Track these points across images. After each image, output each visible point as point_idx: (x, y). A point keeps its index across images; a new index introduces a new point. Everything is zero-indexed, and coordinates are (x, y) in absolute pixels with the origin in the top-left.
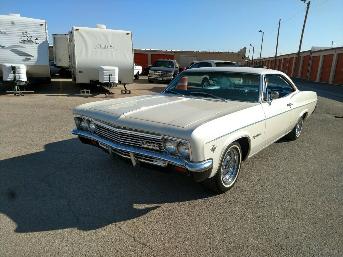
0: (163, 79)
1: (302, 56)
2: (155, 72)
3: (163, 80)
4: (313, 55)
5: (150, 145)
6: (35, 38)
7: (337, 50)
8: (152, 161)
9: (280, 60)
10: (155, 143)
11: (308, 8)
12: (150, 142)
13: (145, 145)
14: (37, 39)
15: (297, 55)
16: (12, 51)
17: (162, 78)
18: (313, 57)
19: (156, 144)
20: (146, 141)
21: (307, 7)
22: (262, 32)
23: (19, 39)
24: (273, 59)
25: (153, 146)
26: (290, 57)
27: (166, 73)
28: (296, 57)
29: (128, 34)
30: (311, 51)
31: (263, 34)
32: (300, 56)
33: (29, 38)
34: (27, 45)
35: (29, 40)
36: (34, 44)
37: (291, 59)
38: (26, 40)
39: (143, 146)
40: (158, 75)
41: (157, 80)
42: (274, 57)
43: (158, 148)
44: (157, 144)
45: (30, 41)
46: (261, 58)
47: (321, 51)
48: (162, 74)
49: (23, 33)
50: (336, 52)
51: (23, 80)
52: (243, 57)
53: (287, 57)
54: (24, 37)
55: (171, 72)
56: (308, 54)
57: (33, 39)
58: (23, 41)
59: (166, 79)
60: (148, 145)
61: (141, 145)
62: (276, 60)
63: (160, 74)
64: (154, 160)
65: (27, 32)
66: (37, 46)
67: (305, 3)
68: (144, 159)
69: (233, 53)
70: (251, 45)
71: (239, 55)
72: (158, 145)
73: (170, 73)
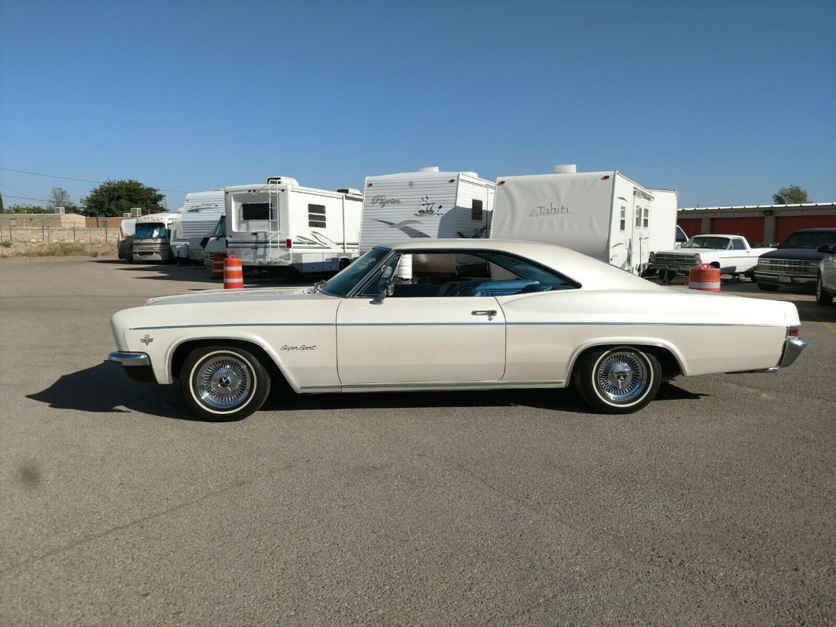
0: (795, 279)
2: (772, 262)
3: (793, 283)
6: (438, 206)
14: (440, 207)
16: (402, 229)
17: (792, 277)
23: (414, 210)
27: (806, 264)
29: (606, 177)
33: (430, 206)
34: (425, 219)
35: (429, 209)
36: (436, 215)
38: (425, 210)
40: (780, 269)
41: (776, 281)
45: (431, 212)
48: (793, 266)
49: (423, 199)
51: (405, 277)
54: (423, 205)
57: (435, 209)
58: (420, 212)
63: (787, 266)
65: (428, 196)
66: (440, 219)
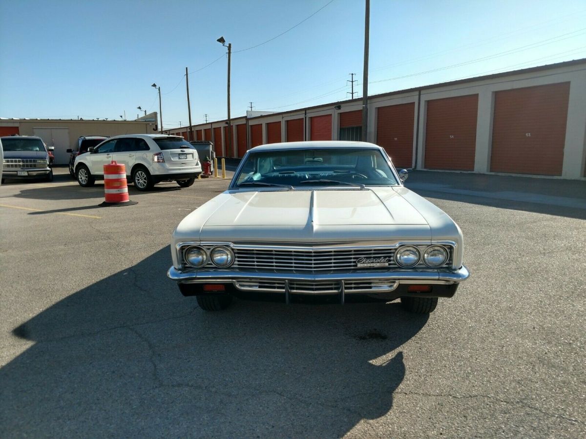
0: (29, 173)
1: (234, 124)
3: (29, 176)
4: (251, 123)
5: (373, 263)
7: (284, 115)
8: (370, 287)
9: (199, 132)
10: (380, 257)
11: (229, 53)
12: (370, 258)
13: (364, 263)
15: (227, 123)
17: (28, 171)
18: (251, 126)
19: (383, 258)
20: (365, 257)
21: (228, 51)
22: (157, 87)
24: (185, 130)
25: (378, 262)
26: (214, 126)
27: (34, 162)
28: (225, 127)
30: (246, 117)
31: (159, 90)
32: (232, 124)
37: (217, 130)
39: (359, 265)
40: (16, 166)
41: (16, 176)
42: (187, 127)
43: (387, 264)
44: (385, 257)
46: (163, 130)
47: (262, 117)
48: (25, 163)
50: (283, 118)
52: (155, 128)
53: (209, 127)
55: (43, 158)
56: (244, 122)
59: (34, 173)
60: (369, 263)
61: (356, 266)
62: (191, 132)
63: (21, 163)
64: (372, 285)
67: (223, 45)
68: (355, 288)
69: (117, 121)
70: (140, 108)
71: (146, 124)
72: (387, 258)
73: (42, 162)
